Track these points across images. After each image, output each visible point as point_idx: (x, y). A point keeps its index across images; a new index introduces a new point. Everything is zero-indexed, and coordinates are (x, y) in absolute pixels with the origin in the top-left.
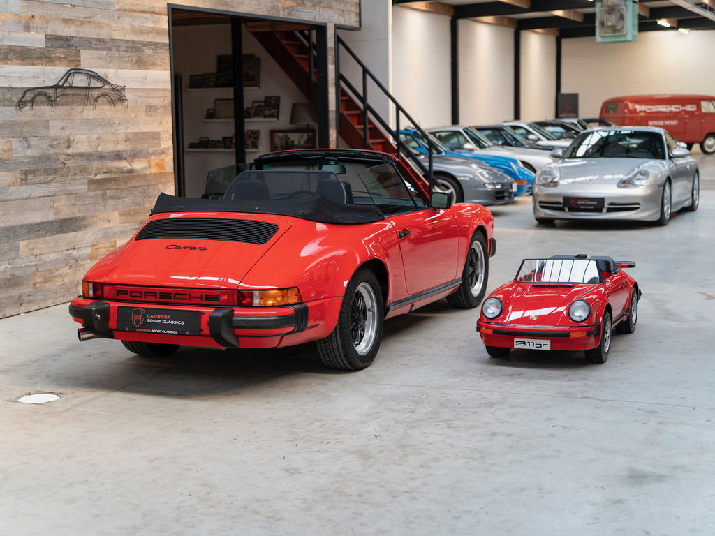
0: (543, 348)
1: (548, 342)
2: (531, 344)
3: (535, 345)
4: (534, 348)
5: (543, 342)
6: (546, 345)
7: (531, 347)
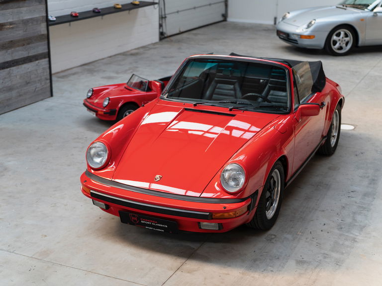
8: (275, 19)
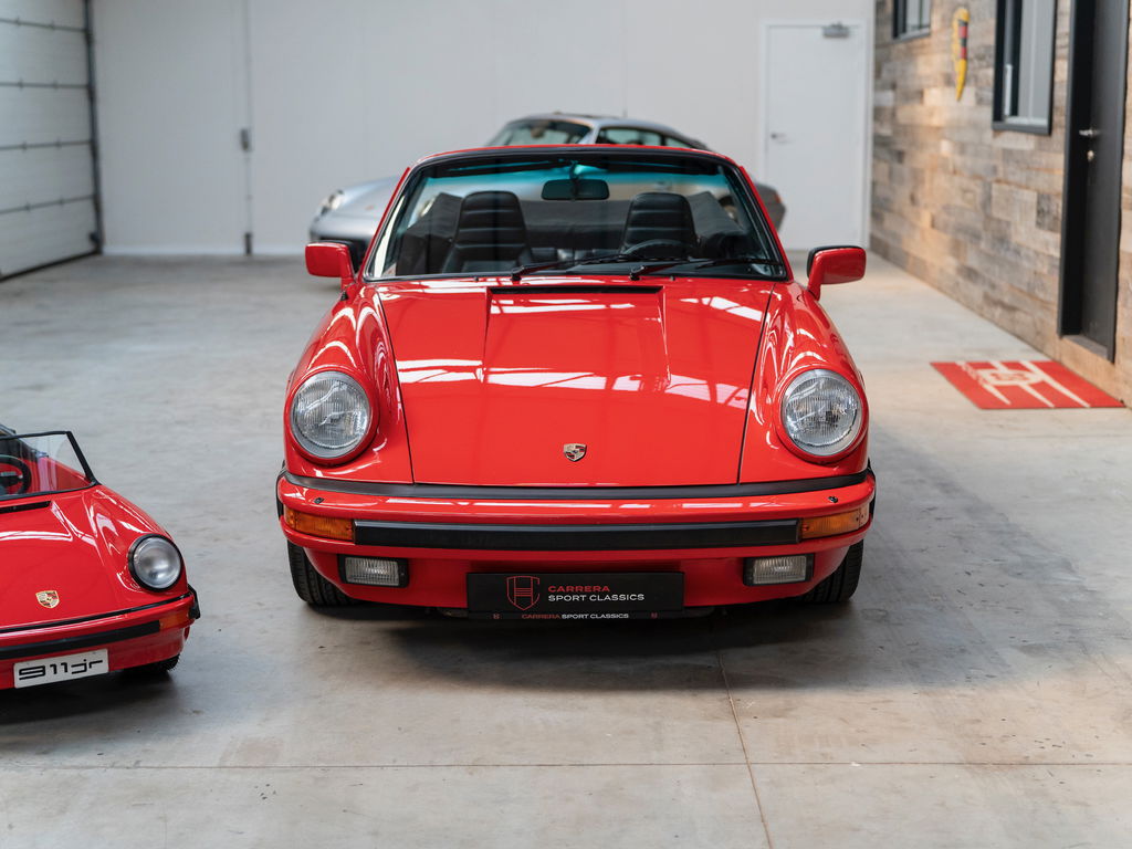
0: (91, 672)
1: (103, 654)
2: (58, 670)
3: (70, 669)
4: (69, 676)
5: (90, 656)
6: (98, 663)
7: (62, 676)
8: (248, 238)
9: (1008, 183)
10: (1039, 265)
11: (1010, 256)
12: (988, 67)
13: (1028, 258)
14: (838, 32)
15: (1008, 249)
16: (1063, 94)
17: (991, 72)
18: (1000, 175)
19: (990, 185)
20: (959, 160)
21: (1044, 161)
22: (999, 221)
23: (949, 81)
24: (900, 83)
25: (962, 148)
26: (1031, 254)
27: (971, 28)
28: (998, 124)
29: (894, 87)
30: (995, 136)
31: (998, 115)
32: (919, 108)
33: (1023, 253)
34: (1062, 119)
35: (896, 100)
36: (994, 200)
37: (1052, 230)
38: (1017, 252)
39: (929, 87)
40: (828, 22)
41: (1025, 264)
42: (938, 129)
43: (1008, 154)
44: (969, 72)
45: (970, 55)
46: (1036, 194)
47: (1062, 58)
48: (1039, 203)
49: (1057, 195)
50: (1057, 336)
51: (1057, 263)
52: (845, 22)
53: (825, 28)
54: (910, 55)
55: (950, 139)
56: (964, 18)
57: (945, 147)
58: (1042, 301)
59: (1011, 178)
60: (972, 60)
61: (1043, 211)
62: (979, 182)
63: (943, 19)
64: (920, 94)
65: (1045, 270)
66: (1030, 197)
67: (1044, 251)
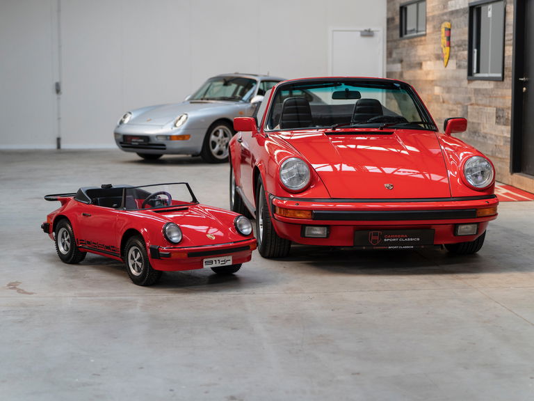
0: (226, 264)
1: (230, 258)
4: (220, 265)
5: (227, 258)
6: (229, 261)
8: (59, 140)
9: (478, 105)
10: (498, 142)
11: (480, 139)
12: (463, 50)
13: (491, 139)
14: (368, 34)
15: (479, 136)
16: (510, 62)
17: (466, 53)
18: (473, 101)
19: (467, 106)
20: (446, 96)
21: (500, 93)
22: (473, 123)
23: (439, 57)
24: (405, 59)
25: (448, 90)
26: (493, 137)
27: (452, 32)
28: (471, 77)
29: (401, 61)
30: (469, 83)
31: (470, 73)
32: (419, 71)
33: (488, 137)
34: (510, 73)
35: (402, 68)
36: (469, 114)
37: (505, 124)
38: (485, 137)
39: (426, 61)
40: (363, 29)
41: (490, 142)
42: (432, 81)
43: (477, 91)
44: (452, 53)
45: (452, 44)
46: (495, 109)
47: (509, 45)
48: (497, 113)
49: (508, 108)
50: (509, 174)
51: (509, 140)
52: (372, 29)
53: (361, 32)
54: (412, 45)
55: (440, 86)
56: (448, 27)
57: (437, 90)
58: (501, 158)
59: (480, 102)
60: (453, 47)
61: (500, 116)
62: (459, 106)
63: (434, 27)
64: (420, 65)
65: (502, 144)
66: (492, 111)
67: (501, 135)
